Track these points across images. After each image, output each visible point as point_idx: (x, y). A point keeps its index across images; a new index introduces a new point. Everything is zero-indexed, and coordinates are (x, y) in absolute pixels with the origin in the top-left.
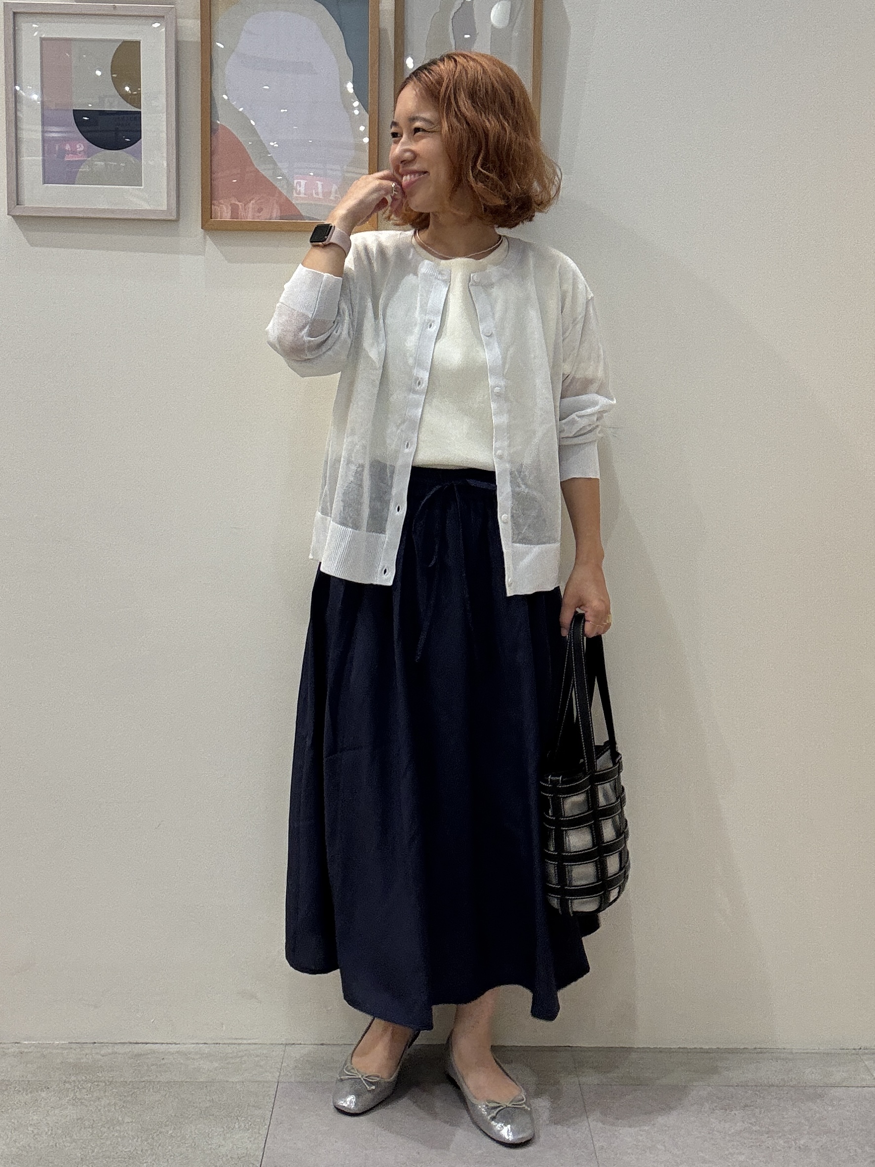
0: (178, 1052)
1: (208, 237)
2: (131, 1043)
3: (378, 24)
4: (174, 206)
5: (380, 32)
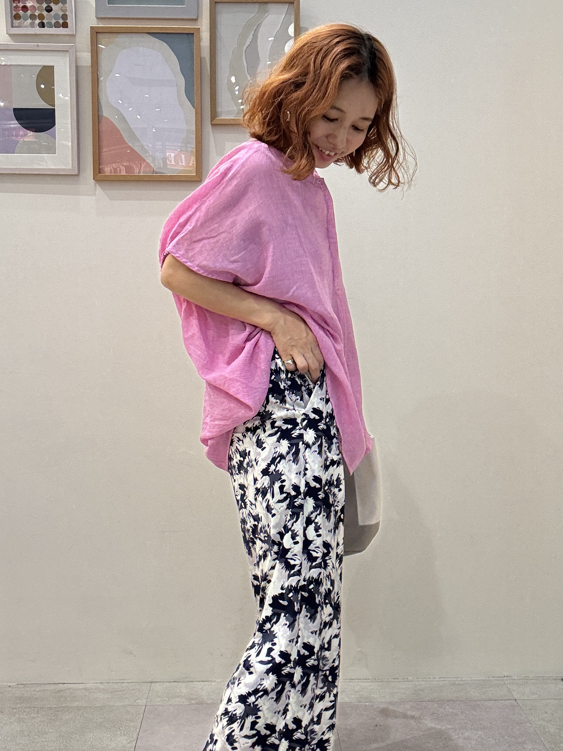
0: (85, 689)
1: (97, 185)
2: (55, 684)
3: (200, 55)
4: (77, 166)
5: (201, 59)
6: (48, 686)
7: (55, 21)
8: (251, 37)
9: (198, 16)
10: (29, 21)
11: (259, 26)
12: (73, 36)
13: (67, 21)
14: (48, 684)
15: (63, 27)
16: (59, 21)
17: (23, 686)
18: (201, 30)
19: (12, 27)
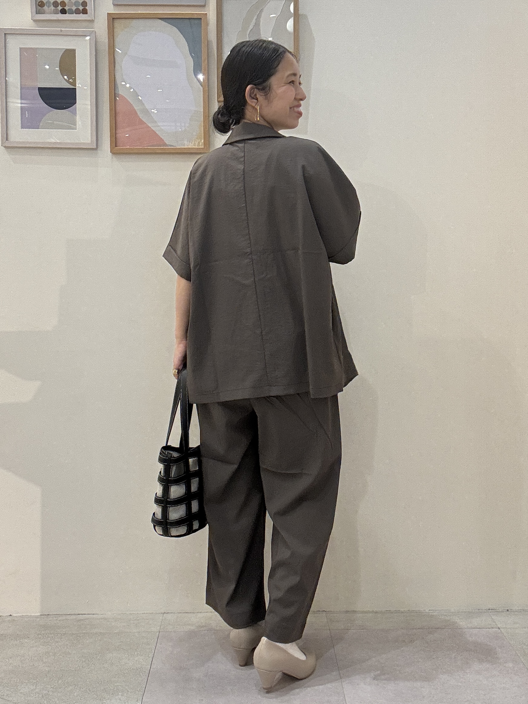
0: (101, 619)
1: (114, 157)
2: (75, 614)
3: (208, 38)
4: (95, 141)
5: (208, 43)
6: (68, 616)
7: (76, 8)
8: (254, 21)
9: (206, 2)
10: (52, 8)
11: (261, 11)
12: (92, 21)
13: (87, 8)
14: (69, 614)
15: (83, 14)
16: (79, 8)
17: (46, 616)
18: (208, 15)
19: (37, 13)
